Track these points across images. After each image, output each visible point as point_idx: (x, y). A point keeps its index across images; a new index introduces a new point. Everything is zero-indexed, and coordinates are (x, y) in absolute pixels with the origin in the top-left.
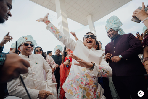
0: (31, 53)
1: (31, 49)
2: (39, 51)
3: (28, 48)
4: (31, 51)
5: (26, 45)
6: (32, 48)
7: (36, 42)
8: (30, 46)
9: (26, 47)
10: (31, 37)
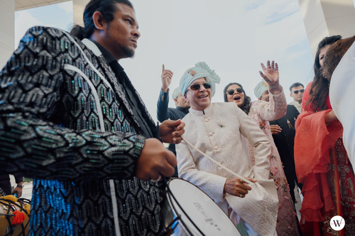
0: (208, 102)
1: (207, 93)
2: (236, 92)
3: (201, 94)
4: (208, 98)
5: (196, 87)
6: (208, 91)
7: (217, 74)
8: (202, 88)
9: (197, 91)
10: (203, 65)
